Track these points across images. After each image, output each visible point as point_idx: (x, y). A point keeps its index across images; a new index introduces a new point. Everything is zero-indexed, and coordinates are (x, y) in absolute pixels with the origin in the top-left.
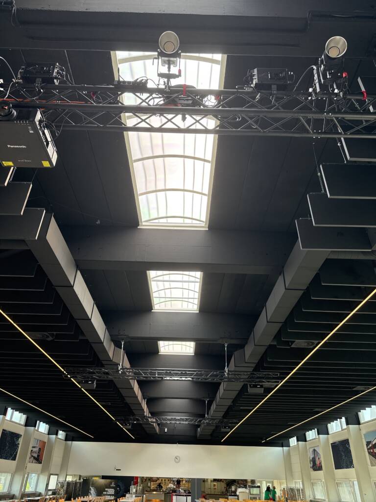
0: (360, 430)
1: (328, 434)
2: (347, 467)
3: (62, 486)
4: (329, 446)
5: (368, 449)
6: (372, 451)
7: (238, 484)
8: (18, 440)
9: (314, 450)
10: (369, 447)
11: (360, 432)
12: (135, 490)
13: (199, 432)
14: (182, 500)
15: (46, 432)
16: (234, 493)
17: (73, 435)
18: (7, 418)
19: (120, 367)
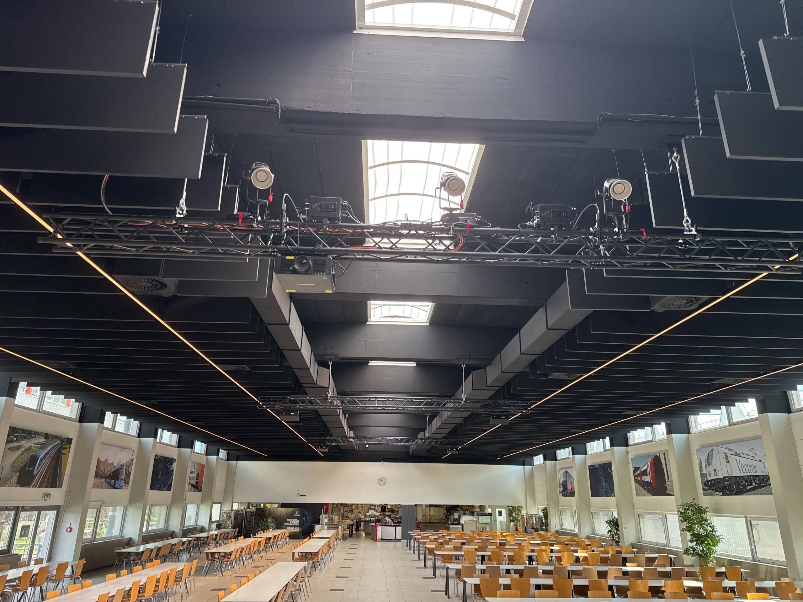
0: (628, 452)
1: (586, 454)
2: (607, 495)
3: (229, 517)
4: (586, 468)
5: (635, 476)
6: (639, 478)
7: (462, 510)
8: (172, 465)
9: (566, 472)
10: (636, 474)
11: (628, 456)
12: (326, 521)
13: (412, 448)
14: (390, 531)
15: (203, 452)
16: (457, 522)
17: (237, 453)
18: (158, 440)
19: (329, 395)
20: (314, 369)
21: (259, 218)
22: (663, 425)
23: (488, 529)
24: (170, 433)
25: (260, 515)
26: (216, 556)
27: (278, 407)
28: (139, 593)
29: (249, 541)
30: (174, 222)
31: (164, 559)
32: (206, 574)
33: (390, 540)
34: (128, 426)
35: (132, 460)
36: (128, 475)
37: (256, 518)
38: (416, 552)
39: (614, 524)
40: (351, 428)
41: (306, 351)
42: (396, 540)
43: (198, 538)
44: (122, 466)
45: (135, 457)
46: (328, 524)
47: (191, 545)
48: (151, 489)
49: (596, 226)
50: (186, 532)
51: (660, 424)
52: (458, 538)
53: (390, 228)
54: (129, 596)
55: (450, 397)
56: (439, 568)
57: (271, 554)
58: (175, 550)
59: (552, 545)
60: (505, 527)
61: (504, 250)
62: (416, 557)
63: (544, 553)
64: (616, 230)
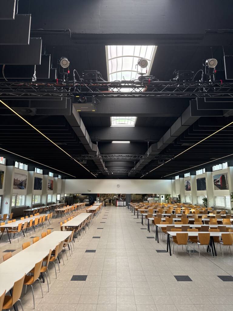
0: (212, 174)
1: (196, 175)
2: (203, 190)
3: (63, 199)
4: (196, 180)
5: (214, 183)
6: (216, 183)
7: (148, 195)
8: (41, 181)
9: (188, 182)
12: (98, 200)
13: (129, 173)
14: (122, 203)
15: (52, 176)
16: (146, 200)
17: (65, 176)
18: (35, 172)
19: (97, 154)
20: (91, 145)
21: (65, 81)
22: (226, 163)
23: (158, 202)
24: (39, 169)
25: (75, 198)
26: (59, 212)
27: (78, 159)
28: (33, 223)
29: (71, 207)
30: (32, 83)
31: (41, 213)
32: (56, 218)
33: (122, 206)
34: (24, 167)
35: (26, 179)
36: (25, 184)
37: (73, 199)
38: (131, 210)
39: (206, 200)
40: (106, 167)
41: (87, 137)
42: (124, 206)
43: (52, 206)
44: (23, 181)
45: (27, 178)
46: (99, 201)
47: (50, 208)
48: (34, 189)
49: (202, 79)
50: (48, 204)
51: (225, 163)
52: (146, 205)
53: (117, 83)
54: (29, 225)
55: (143, 154)
56: (139, 215)
57: (79, 211)
58: (45, 210)
59: (182, 208)
60: (164, 201)
61: (164, 91)
62: (131, 211)
63: (178, 210)
64: (210, 81)
